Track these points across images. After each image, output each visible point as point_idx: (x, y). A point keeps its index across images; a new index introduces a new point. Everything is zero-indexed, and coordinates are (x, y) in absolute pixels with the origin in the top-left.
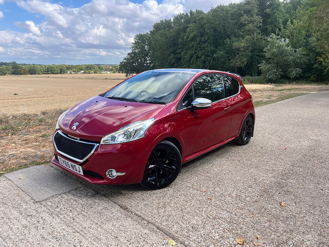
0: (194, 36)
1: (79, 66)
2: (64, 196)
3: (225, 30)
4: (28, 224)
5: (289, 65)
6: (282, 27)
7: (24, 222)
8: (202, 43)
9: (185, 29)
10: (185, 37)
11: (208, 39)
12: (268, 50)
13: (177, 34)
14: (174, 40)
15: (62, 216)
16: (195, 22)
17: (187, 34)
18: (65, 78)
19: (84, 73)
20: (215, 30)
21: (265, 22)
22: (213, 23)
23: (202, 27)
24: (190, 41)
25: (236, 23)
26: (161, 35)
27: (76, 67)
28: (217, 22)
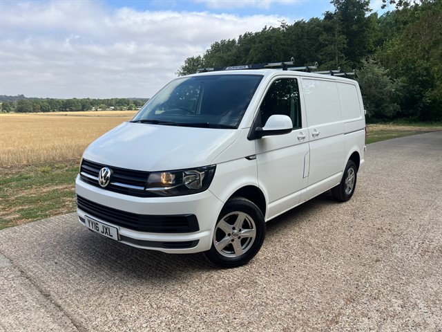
1: (108, 100)
19: (114, 110)
21: (351, 42)
25: (314, 45)
27: (103, 102)
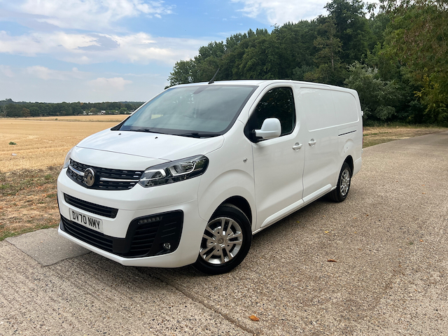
0: (253, 65)
1: (99, 104)
2: (76, 260)
3: (293, 56)
4: (35, 287)
5: (378, 102)
6: (369, 53)
7: (31, 285)
8: (263, 74)
9: (241, 55)
10: (241, 66)
11: (271, 68)
12: (350, 82)
13: (231, 62)
14: (226, 69)
15: (72, 280)
16: (254, 46)
17: (244, 61)
18: (79, 121)
19: (106, 114)
20: (281, 56)
21: (345, 46)
22: (278, 48)
23: (263, 52)
24: (248, 71)
25: (308, 48)
26: (210, 63)
27: (94, 105)
28: (283, 46)
